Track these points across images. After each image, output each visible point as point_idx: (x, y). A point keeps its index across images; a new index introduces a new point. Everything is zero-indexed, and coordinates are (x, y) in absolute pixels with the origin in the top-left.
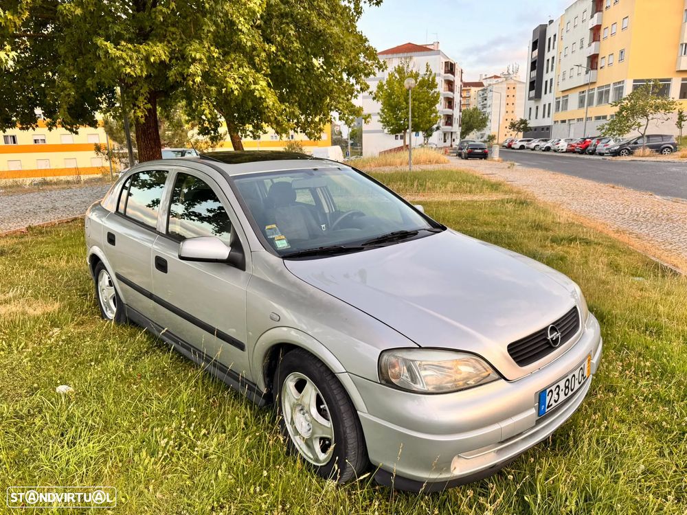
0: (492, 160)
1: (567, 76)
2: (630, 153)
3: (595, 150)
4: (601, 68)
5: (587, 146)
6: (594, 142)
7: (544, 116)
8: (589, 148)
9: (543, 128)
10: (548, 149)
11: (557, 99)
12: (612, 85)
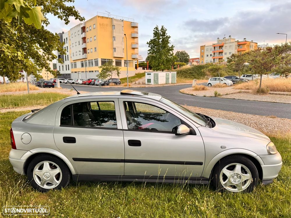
0: (57, 88)
1: (75, 55)
2: (108, 85)
3: (94, 83)
4: (88, 53)
5: (91, 82)
6: (93, 80)
7: (66, 70)
8: (92, 83)
9: (67, 75)
10: (73, 83)
11: (71, 63)
12: (93, 60)
